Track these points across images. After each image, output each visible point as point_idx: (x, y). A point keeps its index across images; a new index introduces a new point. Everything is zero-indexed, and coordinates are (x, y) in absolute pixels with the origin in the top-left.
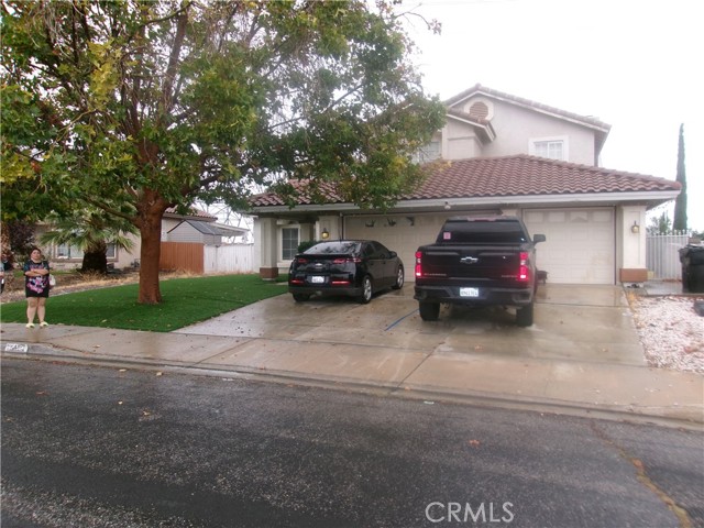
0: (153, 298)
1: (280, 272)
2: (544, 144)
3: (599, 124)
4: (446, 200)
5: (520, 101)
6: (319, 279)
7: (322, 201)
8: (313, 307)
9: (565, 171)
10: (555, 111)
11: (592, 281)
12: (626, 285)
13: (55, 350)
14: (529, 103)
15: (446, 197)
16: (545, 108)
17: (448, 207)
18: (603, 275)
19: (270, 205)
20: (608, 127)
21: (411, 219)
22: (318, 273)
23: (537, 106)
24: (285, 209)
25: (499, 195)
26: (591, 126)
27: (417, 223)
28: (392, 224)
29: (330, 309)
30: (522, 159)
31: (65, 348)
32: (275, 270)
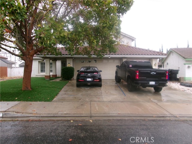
3: (133, 38)
6: (89, 79)
17: (110, 57)
21: (95, 60)
26: (131, 38)
27: (97, 62)
28: (90, 62)
32: (50, 76)
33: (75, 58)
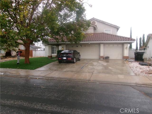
0: (28, 62)
1: (52, 57)
2: (107, 30)
3: (118, 27)
4: (89, 42)
5: (102, 21)
6: (65, 58)
7: (64, 41)
8: (63, 64)
9: (113, 36)
10: (109, 24)
11: (118, 59)
12: (125, 59)
13: (10, 74)
14: (104, 22)
15: (89, 41)
16: (107, 23)
17: (89, 43)
18: (120, 57)
19: (53, 42)
20: (119, 27)
21: (81, 45)
22: (65, 57)
23: (106, 22)
24: (56, 43)
25: (100, 41)
26: (116, 27)
28: (77, 46)
29: (67, 65)
30: (103, 33)
31: (12, 73)
32: (51, 56)
33: (67, 44)
